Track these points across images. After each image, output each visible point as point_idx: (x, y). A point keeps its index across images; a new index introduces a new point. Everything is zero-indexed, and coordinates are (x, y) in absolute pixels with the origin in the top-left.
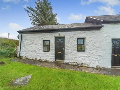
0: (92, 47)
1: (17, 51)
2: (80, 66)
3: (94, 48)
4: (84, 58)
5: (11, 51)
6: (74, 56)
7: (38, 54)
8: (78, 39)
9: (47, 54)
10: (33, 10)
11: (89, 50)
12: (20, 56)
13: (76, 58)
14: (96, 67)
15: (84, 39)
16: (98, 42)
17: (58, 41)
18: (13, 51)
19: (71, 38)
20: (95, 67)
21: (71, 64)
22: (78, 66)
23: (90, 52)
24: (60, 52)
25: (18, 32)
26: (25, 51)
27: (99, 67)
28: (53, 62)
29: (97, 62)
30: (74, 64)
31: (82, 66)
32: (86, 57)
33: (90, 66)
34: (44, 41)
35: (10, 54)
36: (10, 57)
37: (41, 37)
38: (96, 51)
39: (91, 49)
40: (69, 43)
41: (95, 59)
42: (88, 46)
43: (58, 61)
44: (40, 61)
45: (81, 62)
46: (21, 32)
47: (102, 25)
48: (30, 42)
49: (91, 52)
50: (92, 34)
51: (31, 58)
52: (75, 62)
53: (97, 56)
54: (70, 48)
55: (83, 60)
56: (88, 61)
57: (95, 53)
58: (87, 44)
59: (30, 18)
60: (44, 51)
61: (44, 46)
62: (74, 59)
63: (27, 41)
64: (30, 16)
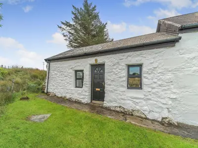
0: (155, 80)
1: (44, 85)
2: (129, 115)
3: (159, 83)
4: (137, 101)
5: (39, 85)
6: (120, 97)
7: (67, 90)
8: (129, 66)
9: (79, 90)
10: (70, 26)
11: (149, 87)
12: (47, 92)
13: (122, 99)
14: (162, 119)
15: (140, 66)
16: (170, 71)
17: (95, 71)
18: (41, 86)
19: (114, 65)
20: (160, 120)
21: (113, 109)
22: (124, 114)
23: (150, 89)
24: (99, 90)
25: (46, 60)
26: (53, 86)
27: (167, 120)
28: (86, 104)
29: (166, 111)
30: (118, 109)
31: (132, 115)
32: (143, 99)
33: (148, 117)
34: (76, 71)
35: (38, 89)
36: (37, 92)
37: (71, 65)
38: (166, 90)
39: (154, 85)
40: (112, 73)
41: (161, 105)
42: (147, 78)
43: (95, 103)
44: (70, 101)
45: (131, 107)
46: (49, 61)
47: (180, 35)
48: (58, 74)
49: (154, 91)
50: (157, 55)
51: (60, 96)
52: (120, 107)
53: (167, 99)
54: (114, 83)
55: (135, 104)
56: (145, 108)
57: (162, 92)
58: (144, 75)
59: (65, 38)
60: (76, 87)
61: (76, 79)
62: (118, 101)
63: (56, 72)
64: (65, 36)
